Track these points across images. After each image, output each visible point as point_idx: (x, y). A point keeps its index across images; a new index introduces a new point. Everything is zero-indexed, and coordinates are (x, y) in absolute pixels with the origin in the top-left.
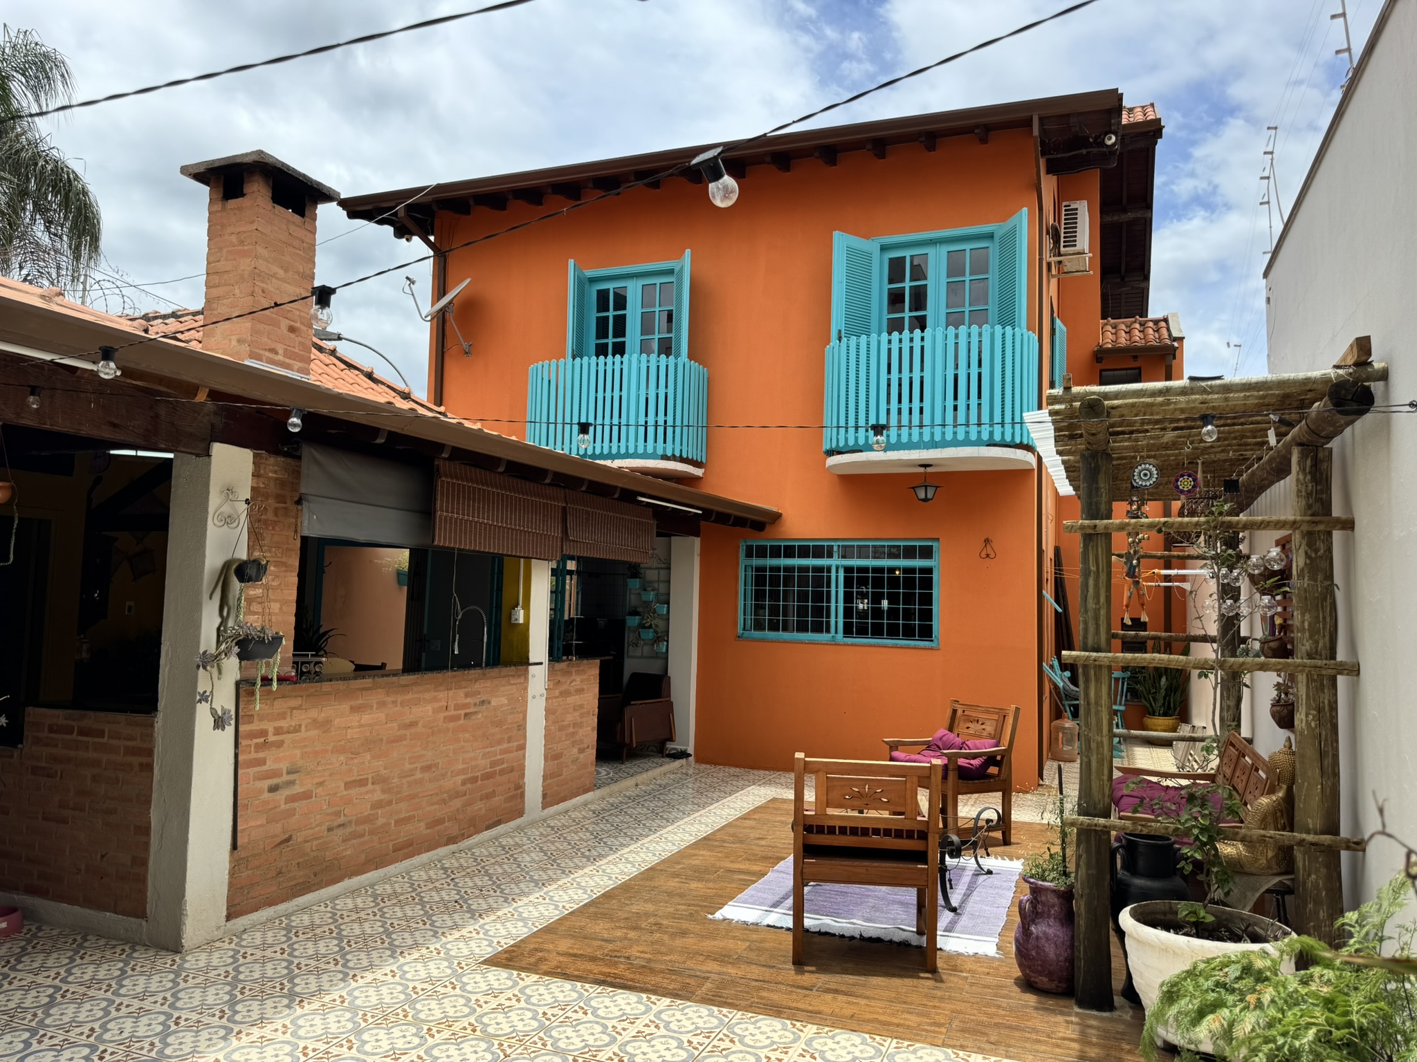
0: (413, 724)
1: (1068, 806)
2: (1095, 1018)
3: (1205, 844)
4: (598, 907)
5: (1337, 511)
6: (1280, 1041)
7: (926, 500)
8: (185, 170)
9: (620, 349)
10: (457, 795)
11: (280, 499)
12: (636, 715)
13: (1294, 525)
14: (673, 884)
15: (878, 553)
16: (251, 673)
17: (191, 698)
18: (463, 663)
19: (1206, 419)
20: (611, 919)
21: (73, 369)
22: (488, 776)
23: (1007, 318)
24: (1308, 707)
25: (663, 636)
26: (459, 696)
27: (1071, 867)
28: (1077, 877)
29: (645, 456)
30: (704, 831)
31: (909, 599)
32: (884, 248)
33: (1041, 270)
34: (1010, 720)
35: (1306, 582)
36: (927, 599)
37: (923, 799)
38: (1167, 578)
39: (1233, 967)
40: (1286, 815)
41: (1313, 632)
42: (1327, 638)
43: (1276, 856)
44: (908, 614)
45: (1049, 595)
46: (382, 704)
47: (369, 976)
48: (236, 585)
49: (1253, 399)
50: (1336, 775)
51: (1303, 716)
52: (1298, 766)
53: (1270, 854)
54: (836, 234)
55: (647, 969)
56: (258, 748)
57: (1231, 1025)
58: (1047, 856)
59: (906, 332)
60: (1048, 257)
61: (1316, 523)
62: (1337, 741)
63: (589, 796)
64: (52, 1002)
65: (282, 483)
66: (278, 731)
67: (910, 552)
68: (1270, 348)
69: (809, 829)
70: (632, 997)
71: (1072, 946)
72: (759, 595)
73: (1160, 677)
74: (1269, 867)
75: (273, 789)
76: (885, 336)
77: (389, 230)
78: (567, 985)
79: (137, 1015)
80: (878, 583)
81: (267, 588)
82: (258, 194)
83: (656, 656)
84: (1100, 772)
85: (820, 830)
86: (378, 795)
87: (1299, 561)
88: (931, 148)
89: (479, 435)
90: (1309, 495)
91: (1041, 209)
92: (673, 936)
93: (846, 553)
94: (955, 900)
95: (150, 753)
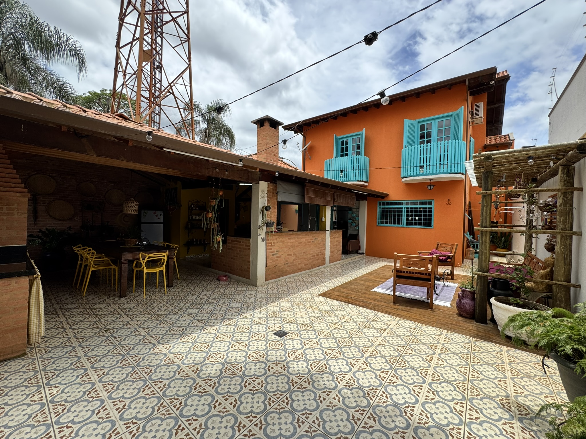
0: (301, 243)
1: (474, 270)
2: (481, 325)
3: (520, 282)
4: (343, 286)
5: (576, 185)
6: (553, 336)
7: (431, 189)
8: (252, 122)
9: (346, 155)
10: (311, 259)
11: (273, 193)
12: (351, 244)
13: (559, 190)
14: (361, 282)
15: (416, 204)
16: (268, 230)
17: (257, 235)
18: (311, 230)
19: (529, 158)
20: (347, 289)
21: (234, 166)
22: (317, 255)
23: (456, 138)
24: (561, 244)
25: (358, 225)
26: (310, 237)
27: (475, 286)
28: (476, 288)
29: (353, 181)
30: (369, 271)
31: (425, 216)
32: (419, 122)
33: (467, 123)
34: (455, 247)
35: (562, 207)
36: (430, 216)
37: (430, 267)
38: (506, 210)
39: (534, 315)
40: (551, 275)
41: (564, 222)
42: (570, 224)
43: (546, 287)
44: (425, 220)
45: (467, 215)
46: (295, 238)
47: (294, 296)
48: (265, 211)
49: (546, 152)
50: (570, 265)
51: (559, 247)
52: (555, 262)
53: (543, 287)
54: (405, 120)
55: (356, 300)
56: (270, 246)
57: (534, 330)
58: (467, 282)
59: (425, 144)
60: (470, 120)
61: (568, 189)
62: (571, 255)
63: (340, 261)
64: (234, 294)
65: (273, 189)
66: (274, 243)
67: (425, 203)
68: (550, 138)
69: (398, 271)
70: (353, 306)
71: (474, 306)
72: (383, 215)
73: (502, 238)
74: (543, 290)
75: (273, 255)
76: (419, 146)
77: (293, 132)
78: (337, 302)
79: (250, 298)
80: (416, 211)
81: (271, 212)
82: (267, 125)
83: (356, 230)
84: (485, 261)
85: (401, 272)
86: (294, 258)
87: (560, 201)
88: (433, 93)
89: (315, 176)
90: (565, 181)
91: (468, 106)
92: (362, 294)
93: (407, 204)
94: (437, 292)
95: (250, 246)
